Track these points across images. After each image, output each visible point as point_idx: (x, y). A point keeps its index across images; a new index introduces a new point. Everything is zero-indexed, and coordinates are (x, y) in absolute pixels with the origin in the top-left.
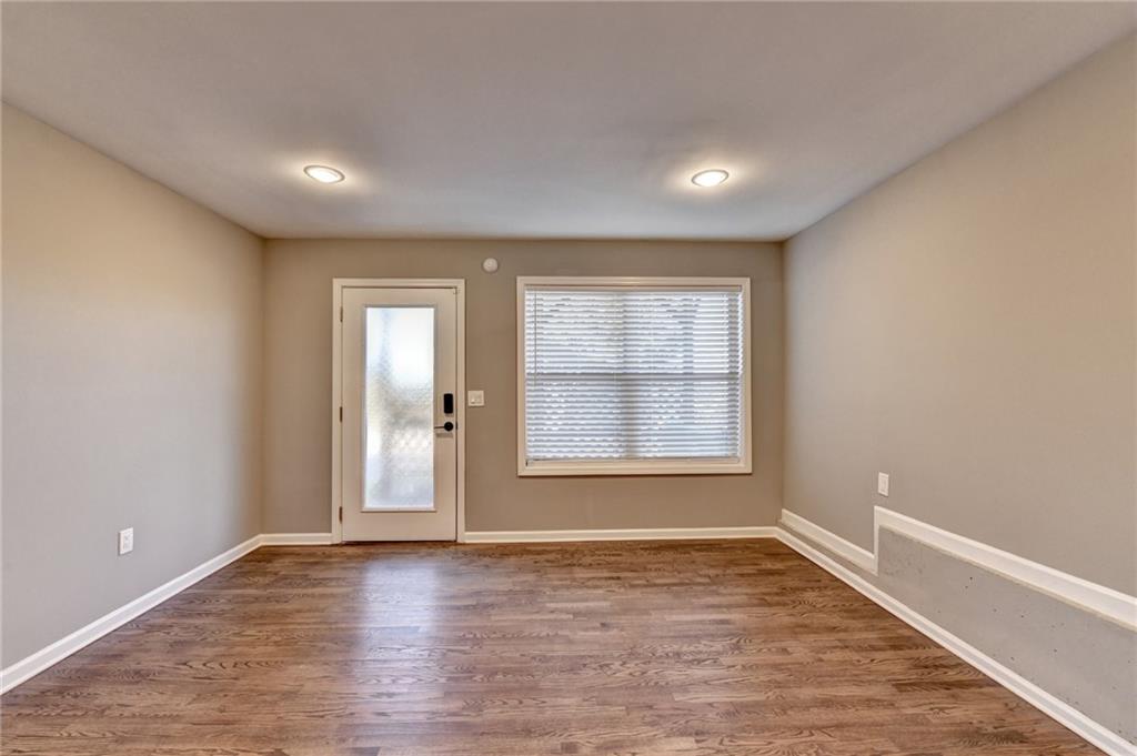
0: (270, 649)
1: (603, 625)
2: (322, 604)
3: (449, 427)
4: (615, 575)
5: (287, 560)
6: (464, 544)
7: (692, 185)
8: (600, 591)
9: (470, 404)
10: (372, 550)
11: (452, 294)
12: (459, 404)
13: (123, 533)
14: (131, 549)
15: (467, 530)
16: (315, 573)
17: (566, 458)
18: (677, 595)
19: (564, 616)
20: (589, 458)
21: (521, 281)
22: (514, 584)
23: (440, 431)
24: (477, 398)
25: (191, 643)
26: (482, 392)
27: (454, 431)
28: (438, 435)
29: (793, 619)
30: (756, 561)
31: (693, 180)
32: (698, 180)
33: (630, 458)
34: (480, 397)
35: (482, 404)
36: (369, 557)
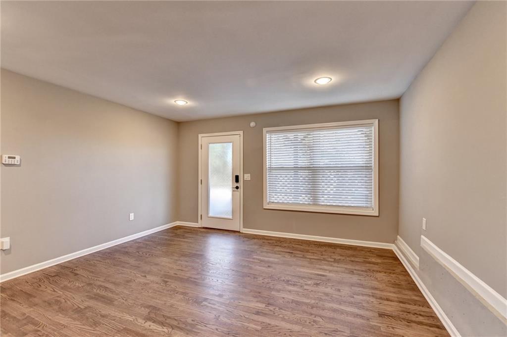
0: (161, 253)
1: (269, 266)
2: (182, 243)
3: (237, 188)
4: (291, 251)
5: (182, 230)
6: (242, 233)
7: (315, 84)
8: (279, 256)
9: (245, 179)
10: (209, 231)
11: (238, 137)
12: (241, 179)
13: (131, 214)
14: (133, 219)
15: (244, 228)
16: (187, 235)
17: (283, 203)
18: (311, 263)
19: (256, 261)
20: (299, 203)
21: (265, 130)
22: (248, 248)
23: (234, 189)
24: (248, 177)
25: (142, 247)
26: (249, 175)
27: (239, 189)
28: (233, 191)
29: (359, 281)
30: (367, 257)
31: (315, 81)
32: (317, 81)
33: (314, 205)
34: (248, 176)
35: (249, 179)
36: (208, 233)
